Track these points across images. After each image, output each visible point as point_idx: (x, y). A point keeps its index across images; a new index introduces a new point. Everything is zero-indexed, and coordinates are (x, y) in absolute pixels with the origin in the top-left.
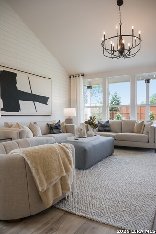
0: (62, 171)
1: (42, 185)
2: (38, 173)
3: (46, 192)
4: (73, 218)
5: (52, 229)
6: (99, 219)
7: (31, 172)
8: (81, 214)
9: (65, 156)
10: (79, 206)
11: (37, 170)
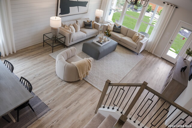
0: (87, 71)
1: (81, 75)
2: (80, 72)
3: (81, 77)
4: (88, 84)
5: (81, 86)
6: (95, 86)
7: (78, 71)
8: (90, 83)
9: (89, 65)
10: (90, 80)
11: (80, 71)
